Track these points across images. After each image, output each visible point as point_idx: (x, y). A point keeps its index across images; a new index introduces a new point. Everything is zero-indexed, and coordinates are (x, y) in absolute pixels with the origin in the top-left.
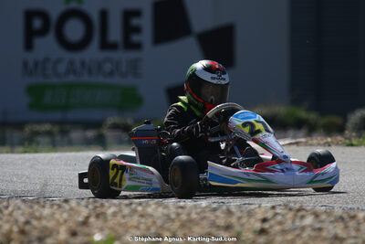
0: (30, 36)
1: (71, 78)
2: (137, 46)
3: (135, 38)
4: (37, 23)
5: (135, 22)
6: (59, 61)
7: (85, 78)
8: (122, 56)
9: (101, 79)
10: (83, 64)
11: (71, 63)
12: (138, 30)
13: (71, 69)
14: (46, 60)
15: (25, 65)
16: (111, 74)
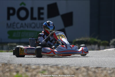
0: (9, 15)
1: (22, 29)
2: (42, 19)
3: (42, 16)
4: (11, 12)
5: (42, 11)
6: (18, 23)
7: (26, 29)
8: (37, 22)
9: (31, 29)
10: (25, 24)
11: (22, 24)
12: (42, 14)
13: (22, 26)
14: (14, 23)
15: (7, 24)
16: (34, 27)
